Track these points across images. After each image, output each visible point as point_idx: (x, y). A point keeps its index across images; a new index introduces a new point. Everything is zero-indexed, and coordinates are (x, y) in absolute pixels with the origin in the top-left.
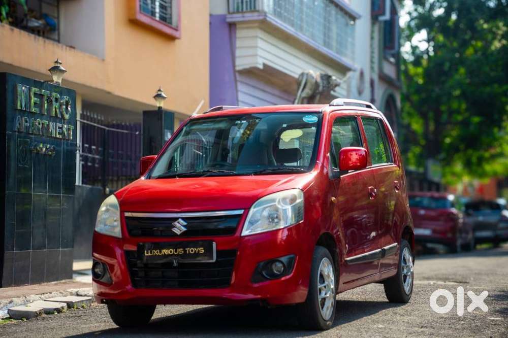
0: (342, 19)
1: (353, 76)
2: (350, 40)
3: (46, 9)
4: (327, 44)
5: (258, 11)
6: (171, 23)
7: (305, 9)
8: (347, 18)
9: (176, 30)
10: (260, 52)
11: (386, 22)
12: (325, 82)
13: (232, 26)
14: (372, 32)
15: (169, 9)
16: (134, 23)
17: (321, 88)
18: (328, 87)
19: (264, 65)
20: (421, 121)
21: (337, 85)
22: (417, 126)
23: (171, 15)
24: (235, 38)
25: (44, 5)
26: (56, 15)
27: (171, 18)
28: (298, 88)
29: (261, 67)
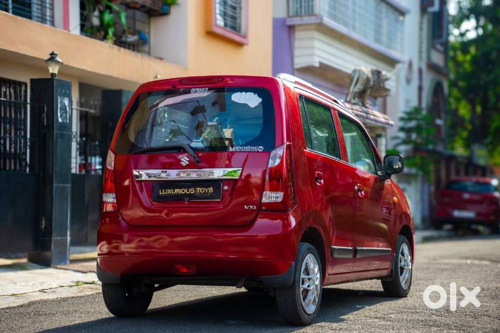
0: (392, 15)
1: (402, 68)
2: (399, 34)
3: (139, 26)
4: (378, 40)
5: (315, 15)
6: (239, 31)
7: (358, 10)
8: (397, 13)
9: (245, 37)
10: (317, 52)
11: (434, 14)
12: (376, 77)
13: (291, 28)
14: (421, 23)
15: (238, 20)
16: (211, 34)
17: (371, 83)
18: (379, 82)
19: (321, 63)
20: (469, 107)
21: (387, 79)
22: (464, 110)
23: (240, 24)
24: (294, 39)
25: (137, 23)
26: (147, 30)
27: (240, 27)
28: (351, 84)
29: (317, 65)
